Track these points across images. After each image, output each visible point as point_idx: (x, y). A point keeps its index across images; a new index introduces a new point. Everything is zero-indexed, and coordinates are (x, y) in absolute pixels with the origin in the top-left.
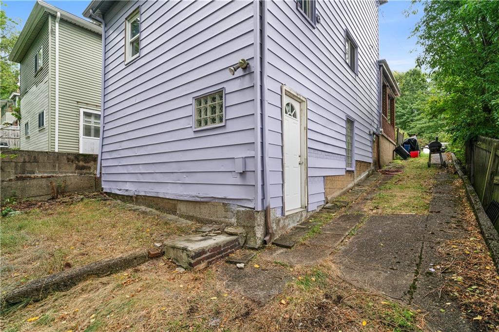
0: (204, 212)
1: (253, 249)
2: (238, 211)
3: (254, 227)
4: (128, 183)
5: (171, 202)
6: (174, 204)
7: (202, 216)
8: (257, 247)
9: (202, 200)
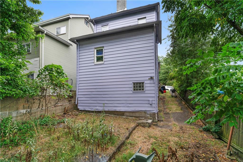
0: (137, 115)
1: (156, 122)
2: (150, 113)
3: (155, 117)
4: (97, 107)
5: (121, 112)
6: (123, 113)
7: (136, 116)
8: (157, 121)
9: (136, 111)
